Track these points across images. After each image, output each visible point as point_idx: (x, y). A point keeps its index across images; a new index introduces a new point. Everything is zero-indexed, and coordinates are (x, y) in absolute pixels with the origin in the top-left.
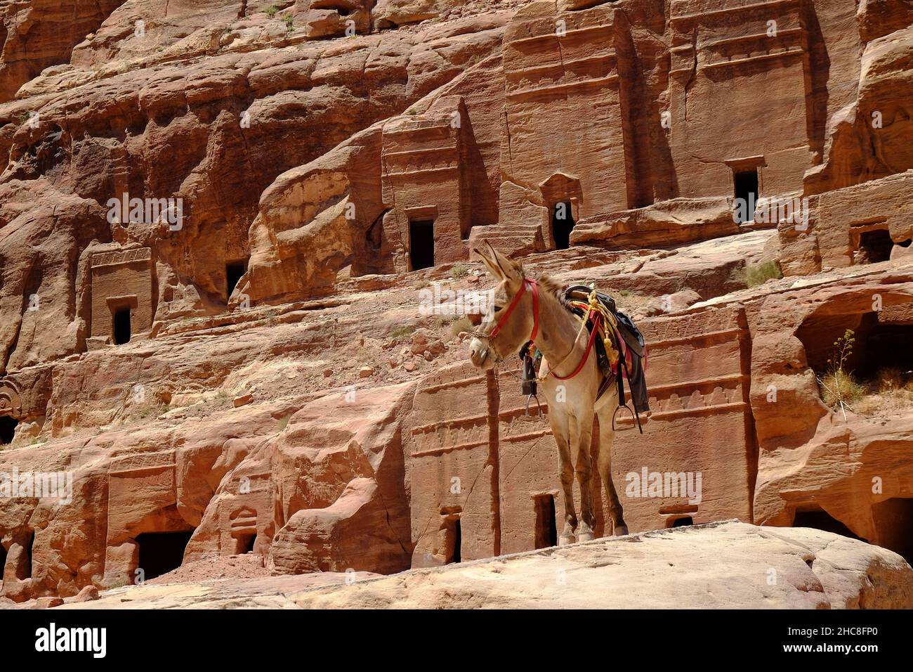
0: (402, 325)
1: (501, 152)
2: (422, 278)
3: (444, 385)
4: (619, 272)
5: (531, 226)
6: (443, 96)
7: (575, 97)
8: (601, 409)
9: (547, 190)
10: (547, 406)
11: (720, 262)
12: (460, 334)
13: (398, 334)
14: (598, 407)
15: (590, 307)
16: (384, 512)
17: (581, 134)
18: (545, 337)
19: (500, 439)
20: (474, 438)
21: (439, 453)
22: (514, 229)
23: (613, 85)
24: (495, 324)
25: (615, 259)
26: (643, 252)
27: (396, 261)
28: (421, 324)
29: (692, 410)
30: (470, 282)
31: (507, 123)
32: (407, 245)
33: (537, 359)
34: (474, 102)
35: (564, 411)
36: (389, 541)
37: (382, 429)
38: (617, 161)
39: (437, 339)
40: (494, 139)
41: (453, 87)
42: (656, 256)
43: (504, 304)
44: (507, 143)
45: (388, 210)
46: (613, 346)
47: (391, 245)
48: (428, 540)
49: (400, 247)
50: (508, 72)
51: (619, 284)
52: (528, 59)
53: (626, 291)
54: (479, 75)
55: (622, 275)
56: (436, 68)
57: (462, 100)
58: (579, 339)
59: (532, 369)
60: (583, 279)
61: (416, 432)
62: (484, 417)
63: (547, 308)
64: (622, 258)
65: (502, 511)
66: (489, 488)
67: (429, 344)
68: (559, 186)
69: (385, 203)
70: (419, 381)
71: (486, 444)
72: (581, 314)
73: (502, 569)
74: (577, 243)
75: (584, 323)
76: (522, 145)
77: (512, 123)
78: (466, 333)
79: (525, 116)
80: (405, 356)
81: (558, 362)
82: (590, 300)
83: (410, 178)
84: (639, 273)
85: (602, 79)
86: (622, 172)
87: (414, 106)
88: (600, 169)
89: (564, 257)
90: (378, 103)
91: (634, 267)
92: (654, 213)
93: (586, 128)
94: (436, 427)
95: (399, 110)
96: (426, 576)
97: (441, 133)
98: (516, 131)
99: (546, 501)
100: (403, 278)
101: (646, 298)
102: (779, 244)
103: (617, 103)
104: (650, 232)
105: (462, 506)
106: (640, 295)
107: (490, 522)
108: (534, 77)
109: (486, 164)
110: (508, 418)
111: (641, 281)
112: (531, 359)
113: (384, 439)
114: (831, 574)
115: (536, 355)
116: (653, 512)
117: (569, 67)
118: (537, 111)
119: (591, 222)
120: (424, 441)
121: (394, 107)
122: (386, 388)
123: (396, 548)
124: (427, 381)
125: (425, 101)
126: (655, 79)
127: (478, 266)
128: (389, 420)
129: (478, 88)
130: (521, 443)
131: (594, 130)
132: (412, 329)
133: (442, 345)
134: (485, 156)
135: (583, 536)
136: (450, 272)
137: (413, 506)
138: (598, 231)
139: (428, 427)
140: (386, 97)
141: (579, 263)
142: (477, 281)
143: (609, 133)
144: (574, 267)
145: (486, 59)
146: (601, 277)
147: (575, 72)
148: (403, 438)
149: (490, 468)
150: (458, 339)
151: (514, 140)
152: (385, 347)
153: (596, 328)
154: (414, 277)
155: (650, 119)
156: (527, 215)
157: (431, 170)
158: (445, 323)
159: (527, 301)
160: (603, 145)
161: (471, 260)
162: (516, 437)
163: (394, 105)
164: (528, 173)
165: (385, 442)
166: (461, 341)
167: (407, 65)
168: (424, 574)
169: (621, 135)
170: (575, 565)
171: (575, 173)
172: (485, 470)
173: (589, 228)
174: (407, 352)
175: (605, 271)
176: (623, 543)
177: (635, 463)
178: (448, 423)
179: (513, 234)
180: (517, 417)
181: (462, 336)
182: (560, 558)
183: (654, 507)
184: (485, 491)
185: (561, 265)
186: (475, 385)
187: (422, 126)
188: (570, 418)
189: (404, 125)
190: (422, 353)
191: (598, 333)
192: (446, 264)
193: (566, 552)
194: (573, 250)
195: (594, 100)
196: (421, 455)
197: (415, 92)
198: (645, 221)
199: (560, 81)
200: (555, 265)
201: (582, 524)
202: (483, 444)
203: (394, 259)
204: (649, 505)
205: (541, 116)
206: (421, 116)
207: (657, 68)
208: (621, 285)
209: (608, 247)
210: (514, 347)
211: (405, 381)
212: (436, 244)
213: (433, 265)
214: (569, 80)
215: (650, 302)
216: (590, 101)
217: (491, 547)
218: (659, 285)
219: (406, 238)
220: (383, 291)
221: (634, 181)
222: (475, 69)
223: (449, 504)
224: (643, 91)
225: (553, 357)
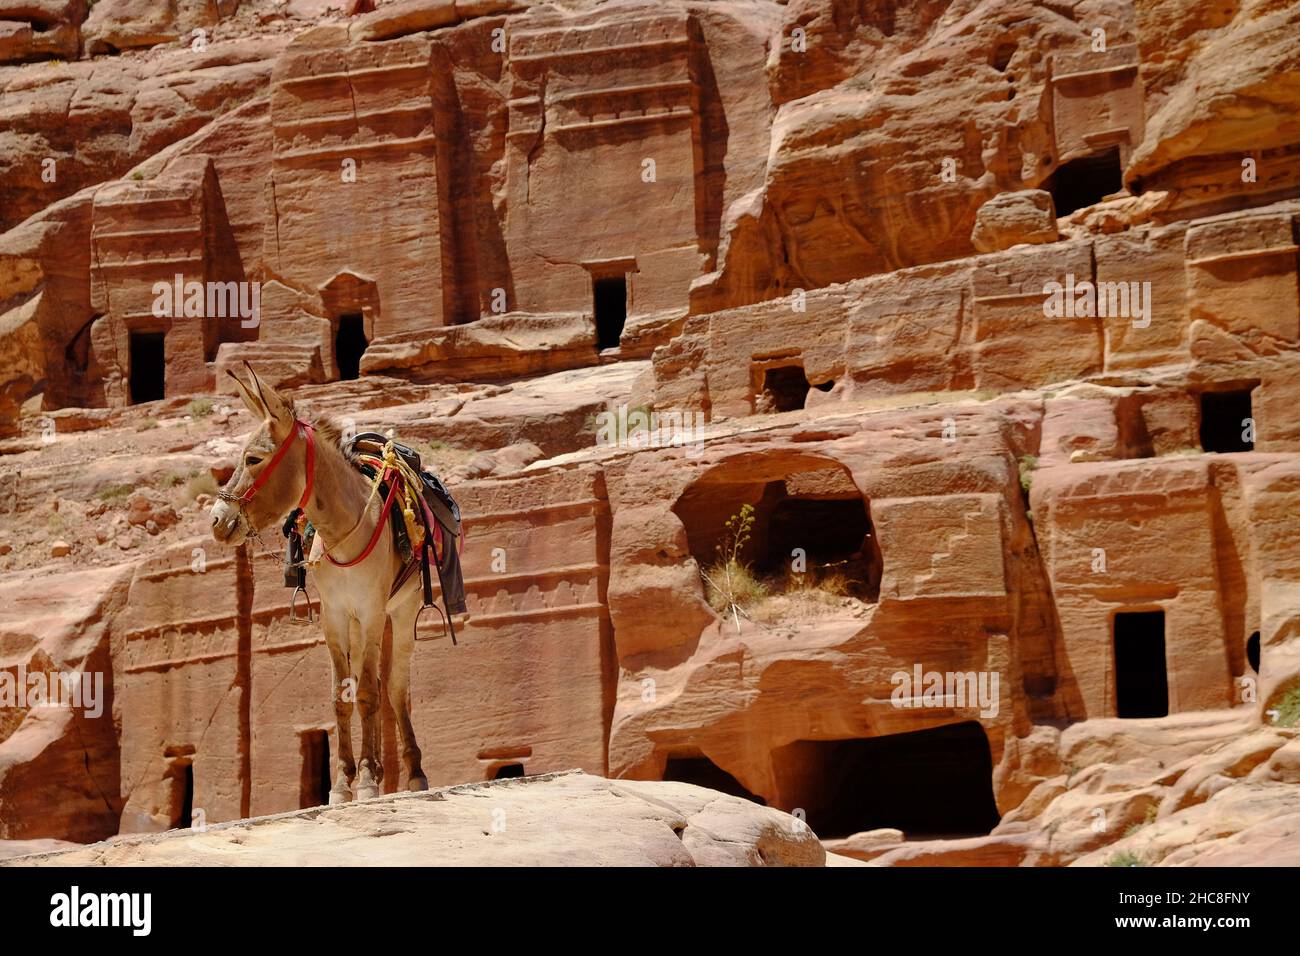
0: (115, 483)
1: (265, 239)
2: (146, 416)
3: (174, 570)
4: (429, 415)
5: (306, 346)
6: (183, 154)
7: (373, 164)
8: (397, 610)
9: (330, 294)
10: (319, 603)
11: (571, 405)
12: (199, 498)
13: (109, 494)
14: (392, 606)
15: (385, 463)
16: (81, 753)
17: (380, 216)
18: (319, 505)
19: (254, 649)
20: (217, 646)
21: (164, 669)
22: (280, 349)
23: (426, 149)
24: (251, 482)
25: (424, 395)
26: (463, 387)
27: (109, 390)
28: (143, 482)
29: (527, 613)
30: (216, 423)
31: (275, 198)
32: (126, 368)
33: (309, 537)
34: (228, 165)
35: (344, 611)
36: (88, 795)
37: (83, 633)
38: (430, 257)
39: (165, 504)
40: (256, 220)
41: (197, 143)
42: (481, 393)
43: (265, 454)
44: (274, 227)
45: (98, 316)
46: (416, 520)
47: (103, 366)
48: (145, 794)
49: (116, 370)
50: (277, 124)
51: (428, 432)
52: (308, 107)
53: (437, 443)
54: (236, 127)
55: (433, 419)
56: (174, 115)
57: (211, 162)
58: (369, 510)
59: (300, 548)
60: (377, 423)
61: (132, 638)
62: (232, 618)
63: (325, 464)
64: (434, 395)
65: (254, 753)
66: (235, 720)
67: (153, 511)
68: (348, 290)
69: (94, 305)
70: (138, 564)
71: (232, 656)
72: (372, 474)
73: (246, 838)
74: (371, 372)
75: (375, 486)
76: (296, 230)
77: (282, 197)
78: (207, 496)
79: (300, 188)
80: (119, 527)
81: (337, 541)
82: (385, 454)
83: (132, 272)
84: (457, 418)
85: (411, 140)
86: (437, 273)
87: (141, 168)
88: (406, 267)
89: (351, 391)
90: (87, 161)
91: (451, 409)
92: (479, 333)
93: (387, 208)
94: (162, 631)
95: (118, 172)
96: (135, 848)
97: (178, 207)
98: (287, 209)
99: (317, 739)
100: (119, 415)
101: (466, 453)
102: (654, 383)
103: (431, 175)
104: (473, 359)
105: (196, 745)
106: (459, 448)
107: (236, 769)
108: (315, 133)
109: (243, 254)
110: (265, 619)
111: (460, 428)
112: (299, 537)
113: (85, 646)
114: (709, 847)
115: (307, 531)
116: (469, 756)
117: (366, 121)
118: (317, 181)
119: (390, 342)
120: (143, 650)
121: (111, 167)
122: (91, 572)
123: (99, 806)
124: (150, 564)
125: (156, 162)
126: (487, 143)
127: (228, 400)
128: (94, 619)
129: (235, 145)
130: (283, 656)
131: (398, 212)
132: (130, 489)
133: (172, 513)
134: (241, 243)
135: (365, 791)
136: (188, 408)
137: (125, 744)
138: (401, 355)
139: (149, 631)
140: (99, 153)
141: (372, 401)
142: (226, 422)
143: (420, 218)
144: (365, 406)
145: (247, 105)
146: (403, 422)
147: (373, 128)
148: (113, 646)
149: (237, 690)
150: (197, 505)
151: (286, 221)
152: (91, 514)
153: (393, 494)
154: (135, 413)
155: (478, 200)
156: (300, 329)
157: (163, 261)
158: (177, 482)
159: (299, 452)
160: (411, 234)
161: (217, 392)
162: (275, 646)
163: (111, 164)
164: (302, 270)
165: (86, 652)
166: (200, 508)
167: (131, 108)
168: (132, 845)
169: (437, 221)
170: (350, 832)
171: (371, 272)
172: (231, 693)
173: (388, 351)
174: (121, 522)
175: (408, 412)
176: (418, 802)
177: (445, 687)
178: (178, 626)
179: (278, 357)
180: (278, 619)
181: (203, 501)
182: (329, 823)
183: (470, 750)
184: (230, 724)
185: (346, 403)
186: (219, 571)
187: (151, 197)
188: (352, 622)
189: (125, 194)
190: (143, 523)
191: (396, 500)
192: (182, 397)
193: (338, 815)
194: (364, 382)
195: (400, 170)
196: (139, 671)
197: (142, 148)
198: (467, 343)
199: (352, 140)
200: (338, 402)
201: (363, 774)
202: (228, 656)
203: (106, 387)
204: (464, 746)
205: (323, 190)
206: (151, 182)
207: (489, 129)
208: (430, 433)
209: (415, 378)
210: (275, 517)
211: (118, 564)
212: (168, 368)
213: (162, 397)
214: (364, 140)
215: (472, 459)
216: (394, 171)
217: (237, 805)
218: (485, 435)
219: (124, 357)
220: (89, 432)
221: (453, 287)
222: (230, 118)
223: (177, 742)
224: (469, 160)
225: (329, 533)
